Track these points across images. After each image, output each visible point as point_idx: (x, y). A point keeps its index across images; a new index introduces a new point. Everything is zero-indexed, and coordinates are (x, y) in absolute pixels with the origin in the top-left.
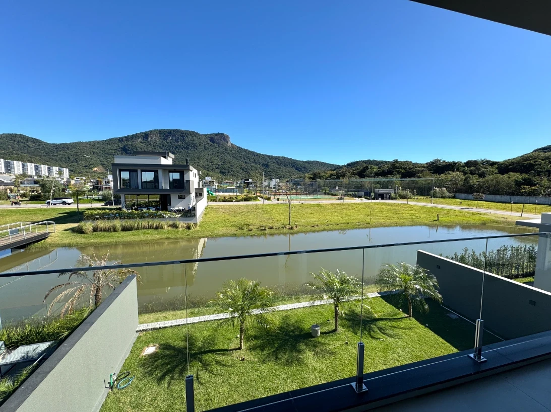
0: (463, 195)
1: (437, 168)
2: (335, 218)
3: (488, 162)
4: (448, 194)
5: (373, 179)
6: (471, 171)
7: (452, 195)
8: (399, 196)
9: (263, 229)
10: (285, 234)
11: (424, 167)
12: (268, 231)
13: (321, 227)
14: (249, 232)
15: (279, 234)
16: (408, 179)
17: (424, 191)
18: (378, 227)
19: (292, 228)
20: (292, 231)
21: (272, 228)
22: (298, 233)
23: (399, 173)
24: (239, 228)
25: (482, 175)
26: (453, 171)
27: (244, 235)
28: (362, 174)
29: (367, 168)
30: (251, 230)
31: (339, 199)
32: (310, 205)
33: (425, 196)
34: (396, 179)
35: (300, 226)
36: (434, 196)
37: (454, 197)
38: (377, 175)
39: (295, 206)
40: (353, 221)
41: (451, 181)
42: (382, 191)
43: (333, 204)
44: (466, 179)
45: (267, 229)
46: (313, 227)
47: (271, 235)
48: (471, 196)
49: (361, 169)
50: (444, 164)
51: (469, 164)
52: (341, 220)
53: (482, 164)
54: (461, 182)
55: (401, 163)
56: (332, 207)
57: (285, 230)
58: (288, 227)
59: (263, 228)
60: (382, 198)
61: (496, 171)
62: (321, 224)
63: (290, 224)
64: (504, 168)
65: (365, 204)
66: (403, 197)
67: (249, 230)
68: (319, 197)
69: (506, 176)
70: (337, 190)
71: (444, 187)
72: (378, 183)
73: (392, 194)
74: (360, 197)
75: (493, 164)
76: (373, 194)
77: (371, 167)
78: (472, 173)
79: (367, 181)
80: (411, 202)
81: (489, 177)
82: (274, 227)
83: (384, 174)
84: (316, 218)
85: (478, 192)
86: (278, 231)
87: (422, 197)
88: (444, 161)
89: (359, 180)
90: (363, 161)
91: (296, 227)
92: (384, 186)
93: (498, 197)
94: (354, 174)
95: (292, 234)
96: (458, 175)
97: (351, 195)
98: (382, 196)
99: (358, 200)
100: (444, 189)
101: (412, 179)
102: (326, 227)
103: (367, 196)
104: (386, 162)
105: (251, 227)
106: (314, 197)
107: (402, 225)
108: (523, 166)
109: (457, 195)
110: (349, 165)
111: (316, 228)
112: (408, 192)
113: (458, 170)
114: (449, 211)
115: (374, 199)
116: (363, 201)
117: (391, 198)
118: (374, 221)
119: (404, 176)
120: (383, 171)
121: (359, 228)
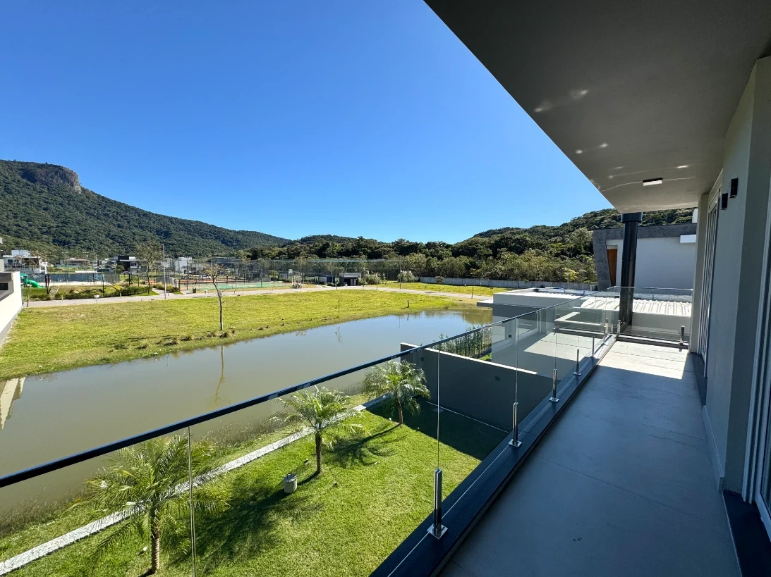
0: (426, 279)
1: (404, 249)
2: (290, 314)
3: (444, 244)
4: (413, 278)
5: (336, 260)
6: (431, 253)
7: (417, 278)
8: (367, 280)
9: (169, 344)
10: (213, 346)
11: (390, 247)
12: (181, 345)
13: (274, 329)
14: (141, 351)
15: (202, 348)
16: (375, 261)
17: (392, 275)
18: (348, 320)
19: (225, 335)
20: (226, 339)
21: (188, 339)
22: (237, 341)
23: (365, 253)
24: (117, 347)
25: (440, 258)
26: (417, 253)
27: (128, 359)
28: (322, 253)
29: (327, 245)
30: (144, 348)
31: (295, 287)
32: (251, 298)
33: (392, 280)
34: (362, 260)
35: (240, 330)
36: (401, 280)
37: (419, 281)
38: (341, 254)
39: (228, 299)
40: (318, 316)
41: (415, 263)
42: (347, 275)
43: (286, 295)
44: (428, 262)
45: (178, 342)
46: (261, 329)
47: (187, 350)
48: (433, 280)
49: (321, 247)
50: (408, 244)
51: (429, 245)
52: (300, 316)
53: (440, 246)
54: (424, 265)
55: (367, 241)
56: (286, 299)
57: (214, 340)
58: (218, 334)
59: (171, 341)
60: (349, 285)
61: (451, 254)
62: (274, 324)
63: (221, 329)
64: (457, 251)
65: (330, 293)
66: (372, 282)
67: (140, 348)
68: (264, 284)
69: (458, 259)
70: (291, 275)
71: (411, 270)
72: (343, 264)
73: (360, 279)
74: (322, 283)
75: (448, 246)
76: (337, 279)
77: (333, 244)
78: (433, 256)
79: (330, 263)
80: (380, 288)
81: (446, 260)
82: (193, 337)
83: (347, 253)
84: (264, 316)
85: (438, 275)
86: (201, 343)
87: (390, 282)
88: (408, 242)
89: (319, 260)
90: (322, 237)
91: (233, 332)
92: (350, 268)
93: (453, 280)
94: (311, 253)
95: (226, 344)
96: (420, 257)
97: (310, 281)
98: (348, 282)
99: (319, 288)
100: (410, 272)
101: (379, 260)
102: (281, 328)
103: (331, 281)
104: (349, 239)
105: (144, 342)
106: (258, 284)
107: (375, 316)
108: (469, 249)
109: (422, 278)
110: (304, 240)
111: (266, 331)
112: (376, 276)
113: (420, 251)
114: (416, 296)
115: (339, 285)
116: (326, 288)
117: (358, 284)
118: (343, 315)
119: (370, 256)
120: (347, 250)
121: (326, 325)
